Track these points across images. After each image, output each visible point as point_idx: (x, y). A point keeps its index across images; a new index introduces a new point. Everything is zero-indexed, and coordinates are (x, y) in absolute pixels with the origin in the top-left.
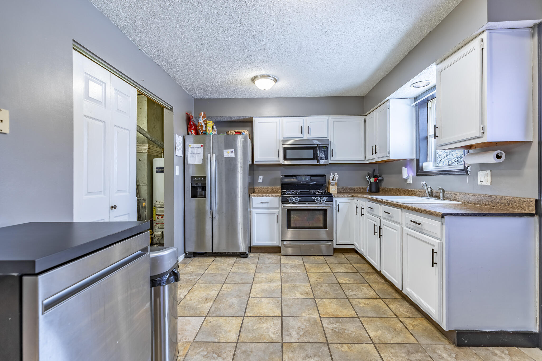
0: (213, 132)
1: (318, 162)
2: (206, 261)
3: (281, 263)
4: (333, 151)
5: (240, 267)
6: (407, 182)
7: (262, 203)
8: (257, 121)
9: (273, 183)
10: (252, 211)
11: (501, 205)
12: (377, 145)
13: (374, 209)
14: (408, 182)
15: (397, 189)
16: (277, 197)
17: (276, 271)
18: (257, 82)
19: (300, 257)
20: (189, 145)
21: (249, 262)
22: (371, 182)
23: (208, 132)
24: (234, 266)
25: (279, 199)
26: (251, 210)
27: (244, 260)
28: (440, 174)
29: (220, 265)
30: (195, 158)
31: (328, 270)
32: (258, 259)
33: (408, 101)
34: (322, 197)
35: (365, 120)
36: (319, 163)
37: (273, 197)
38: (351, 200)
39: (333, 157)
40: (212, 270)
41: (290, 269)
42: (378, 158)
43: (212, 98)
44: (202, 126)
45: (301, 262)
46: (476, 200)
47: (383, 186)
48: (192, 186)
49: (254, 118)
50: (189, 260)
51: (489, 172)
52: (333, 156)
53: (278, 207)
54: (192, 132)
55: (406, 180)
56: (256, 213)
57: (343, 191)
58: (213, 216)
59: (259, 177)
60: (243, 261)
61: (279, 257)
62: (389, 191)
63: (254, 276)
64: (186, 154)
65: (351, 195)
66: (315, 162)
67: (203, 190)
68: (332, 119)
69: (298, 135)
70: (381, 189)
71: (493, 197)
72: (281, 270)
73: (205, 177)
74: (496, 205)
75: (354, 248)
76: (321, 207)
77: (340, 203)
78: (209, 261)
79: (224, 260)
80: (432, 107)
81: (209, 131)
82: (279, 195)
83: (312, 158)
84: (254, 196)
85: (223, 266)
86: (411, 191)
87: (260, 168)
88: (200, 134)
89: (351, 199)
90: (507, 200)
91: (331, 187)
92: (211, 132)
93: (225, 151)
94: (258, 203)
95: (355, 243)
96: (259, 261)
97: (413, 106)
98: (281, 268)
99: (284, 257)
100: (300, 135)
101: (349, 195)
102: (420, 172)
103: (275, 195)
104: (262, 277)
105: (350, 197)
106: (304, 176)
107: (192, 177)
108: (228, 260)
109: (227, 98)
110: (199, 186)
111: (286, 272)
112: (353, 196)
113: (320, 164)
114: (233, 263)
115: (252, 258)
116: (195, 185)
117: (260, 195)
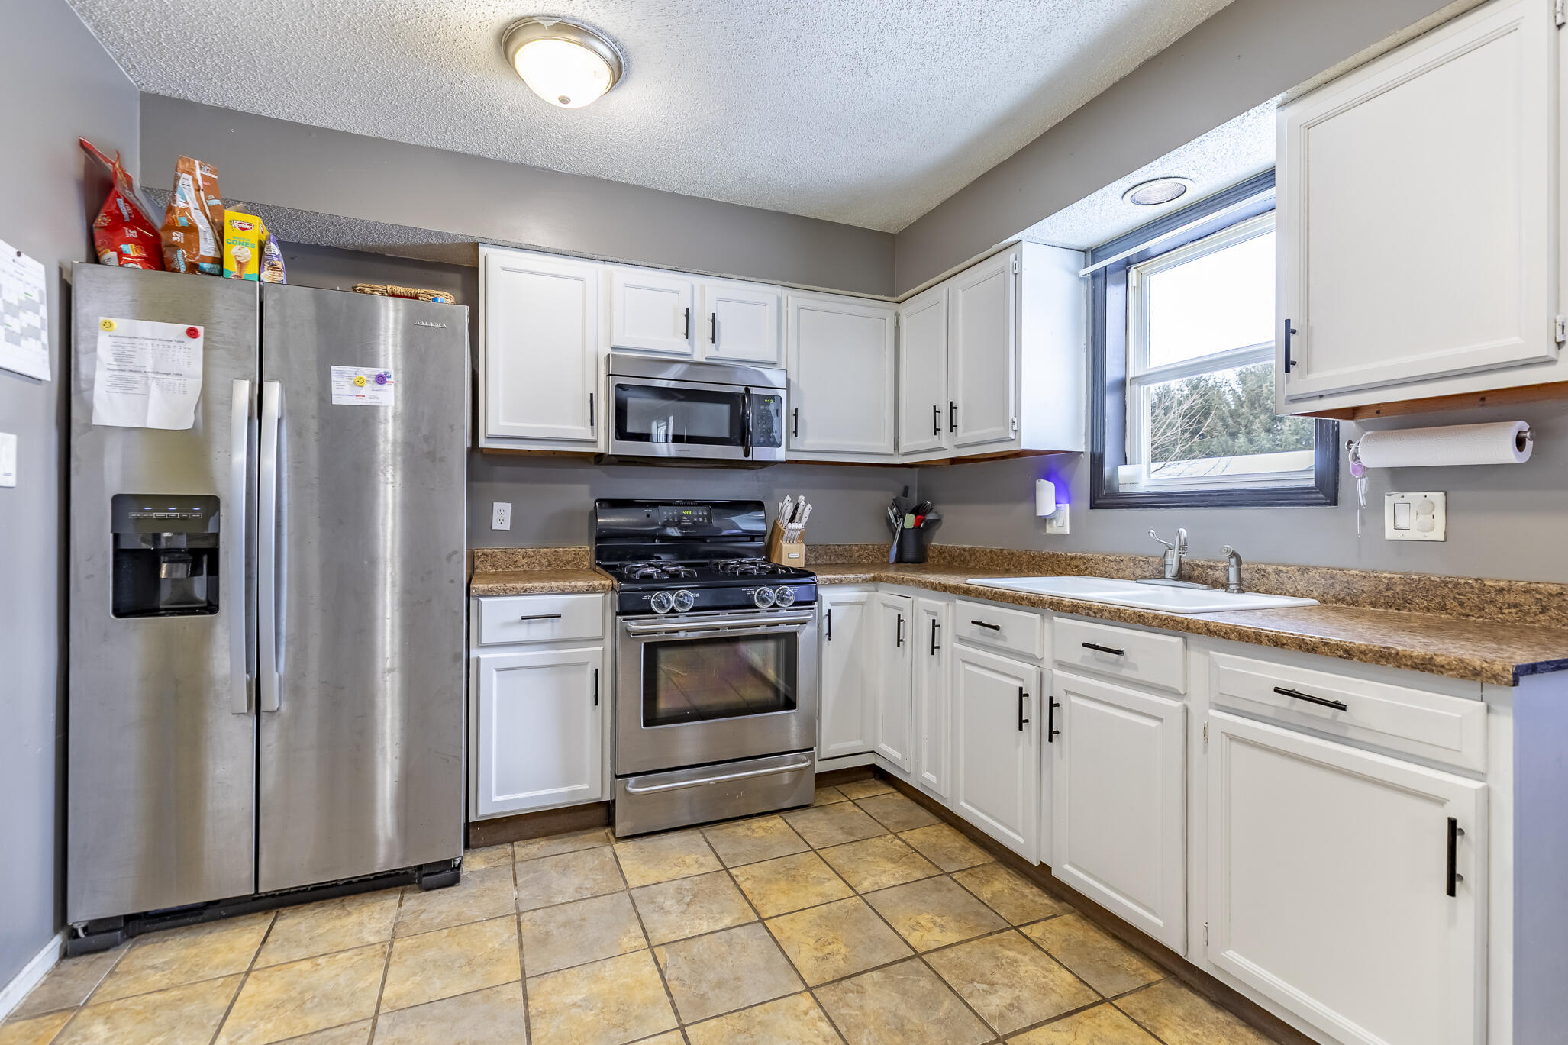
0: (267, 275)
1: (747, 454)
2: (216, 951)
3: (632, 883)
4: (796, 415)
5: (430, 954)
6: (1049, 530)
7: (529, 623)
8: (495, 263)
9: (557, 529)
10: (478, 660)
11: (1507, 611)
12: (959, 403)
13: (1005, 630)
14: (1051, 529)
15: (1005, 551)
16: (592, 590)
17: (625, 940)
18: (530, 56)
19: (695, 836)
20: (102, 319)
21: (472, 911)
22: (903, 529)
23: (230, 266)
24: (394, 958)
25: (604, 599)
26: (474, 654)
27: (440, 904)
28: (1172, 502)
29: (305, 966)
30: (146, 394)
31: (834, 887)
32: (515, 879)
33: (1070, 258)
34: (778, 585)
35: (896, 314)
36: (750, 458)
37: (579, 592)
38: (866, 593)
39: (796, 436)
40: (262, 1025)
41: (684, 912)
42: (959, 447)
43: (257, 110)
44: (191, 229)
45: (712, 864)
46: (1380, 592)
47: (938, 540)
48: (118, 553)
49: (483, 250)
50: (90, 971)
51: (1438, 497)
52: (796, 432)
53: (600, 634)
54: (121, 254)
55: (1044, 521)
56: (498, 670)
57: (816, 559)
58: (263, 708)
59: (497, 506)
60: (440, 913)
61: (607, 850)
62: (968, 558)
63: (526, 1006)
64: (82, 366)
65: (868, 576)
66: (736, 452)
67: (195, 571)
68: (794, 299)
69: (671, 342)
70: (931, 554)
71: (1466, 583)
72: (643, 929)
73: (211, 504)
74: (1483, 609)
75: (874, 765)
76: (776, 624)
77: (833, 604)
78: (232, 949)
79: (328, 926)
80: (1138, 287)
81: (239, 262)
82: (603, 582)
83: (726, 434)
84: (489, 593)
85: (329, 974)
86: (1072, 558)
87: (501, 470)
88: (178, 271)
89: (868, 588)
90: (1538, 592)
91: (786, 546)
92: (252, 269)
93: (341, 374)
94: (508, 625)
95: (884, 748)
96: (524, 894)
97: (1082, 279)
98: (639, 917)
99: (630, 843)
100: (676, 344)
101: (864, 576)
103: (586, 584)
104: (569, 1000)
105: (865, 581)
106: (686, 505)
107: (119, 501)
108: (354, 918)
109: (343, 129)
110: (167, 551)
111: (674, 937)
112: (874, 579)
113: (752, 461)
114: (386, 936)
115: (483, 881)
116: (144, 546)
117: (519, 586)
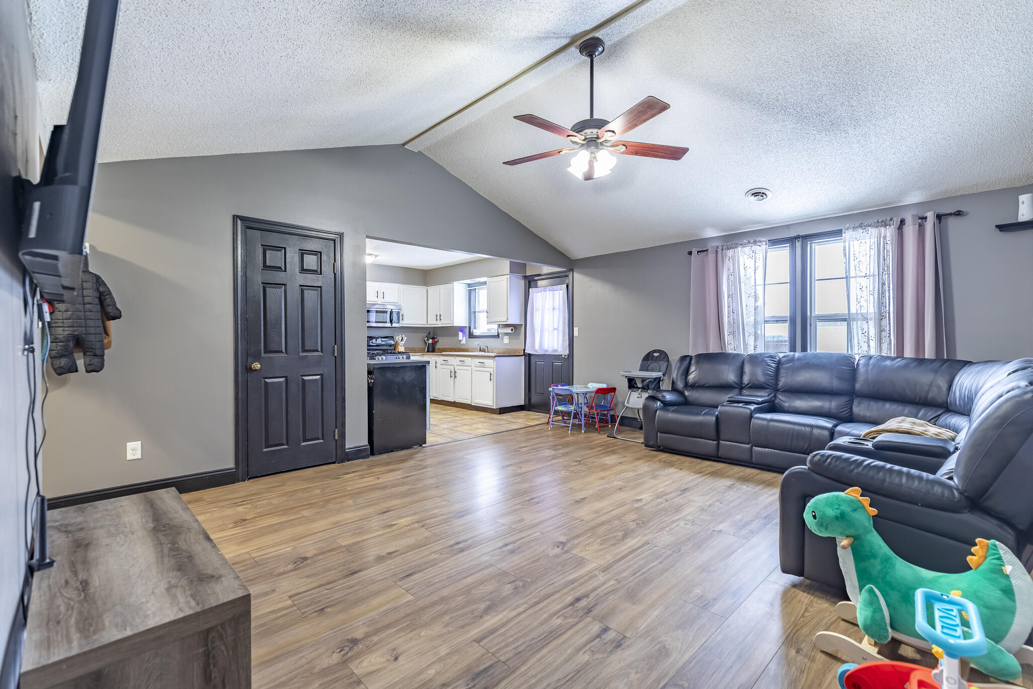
4: (404, 315)
12: (442, 314)
13: (448, 361)
15: (452, 347)
22: (429, 343)
28: (484, 337)
33: (464, 288)
35: (427, 290)
39: (404, 321)
42: (442, 324)
47: (438, 346)
51: (508, 337)
55: (460, 341)
62: (445, 350)
66: (389, 325)
68: (402, 286)
69: (374, 299)
70: (436, 349)
83: (388, 321)
86: (465, 349)
91: (400, 347)
97: (467, 292)
102: (471, 336)
113: (393, 327)
